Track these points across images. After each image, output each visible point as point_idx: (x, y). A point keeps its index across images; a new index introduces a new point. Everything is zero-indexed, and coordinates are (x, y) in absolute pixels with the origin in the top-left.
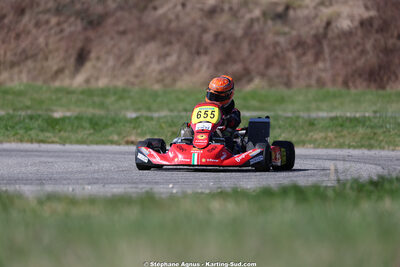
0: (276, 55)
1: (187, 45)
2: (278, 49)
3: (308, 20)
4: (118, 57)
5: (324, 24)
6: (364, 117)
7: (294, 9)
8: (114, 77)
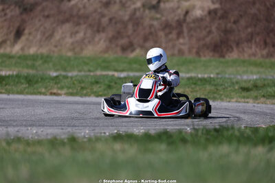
0: (151, 33)
1: (91, 26)
2: (153, 30)
3: (173, 10)
4: (44, 34)
5: (184, 12)
6: (210, 78)
7: (164, 2)
8: (41, 46)
